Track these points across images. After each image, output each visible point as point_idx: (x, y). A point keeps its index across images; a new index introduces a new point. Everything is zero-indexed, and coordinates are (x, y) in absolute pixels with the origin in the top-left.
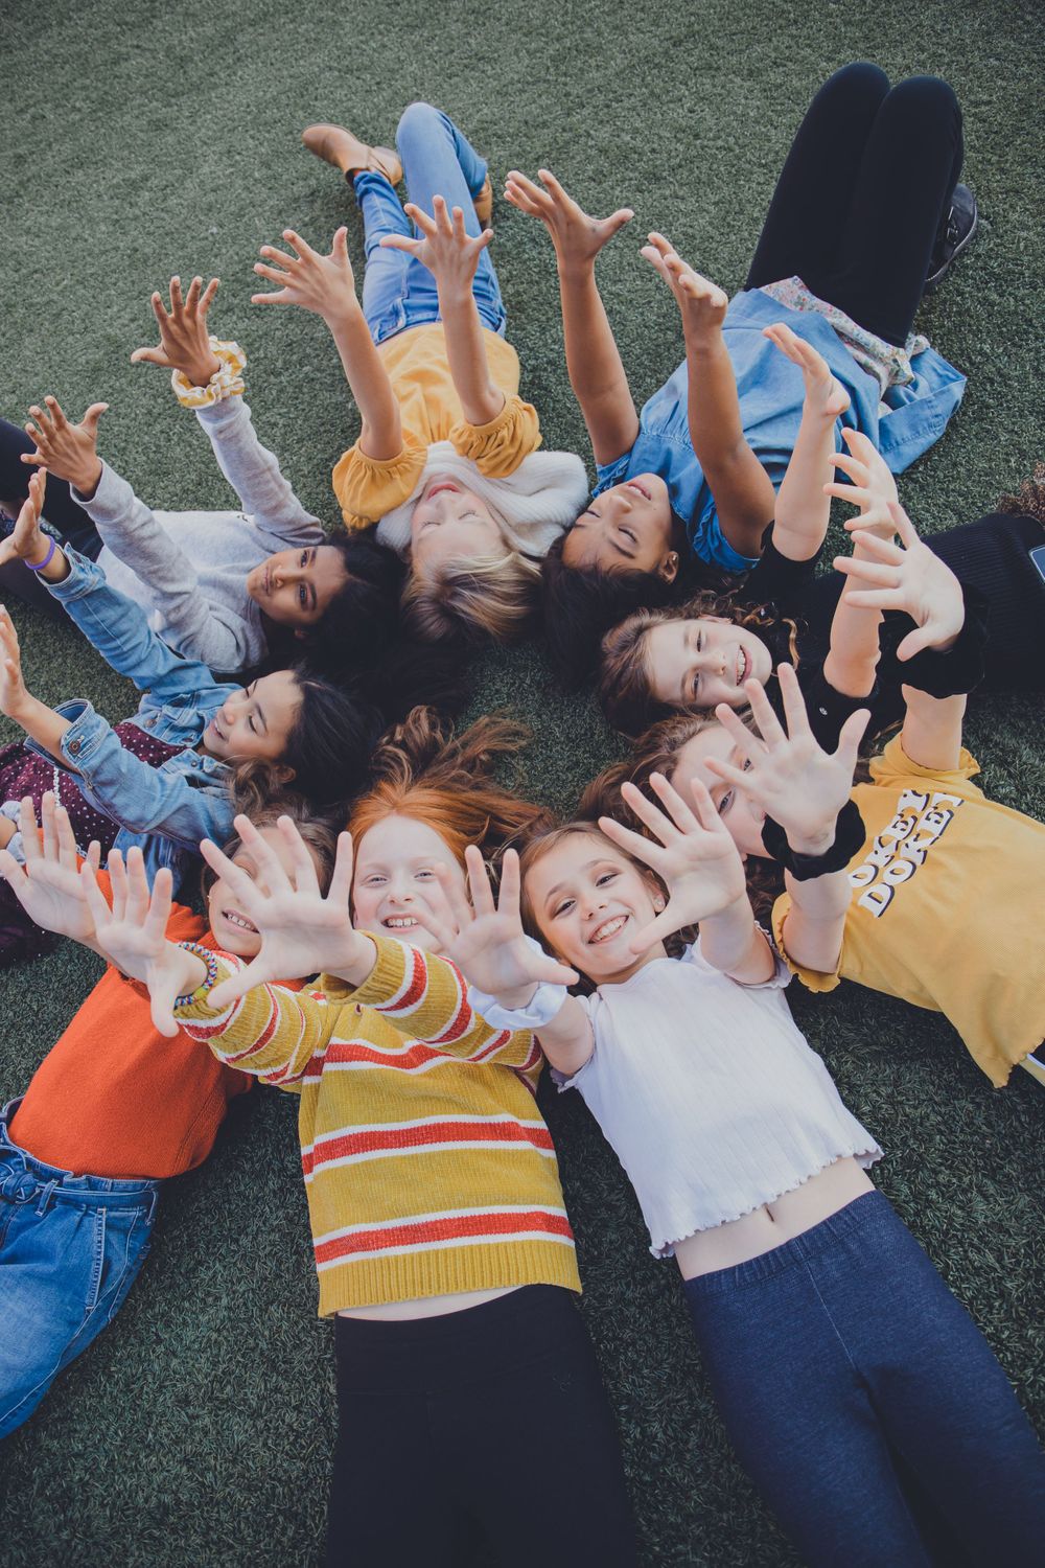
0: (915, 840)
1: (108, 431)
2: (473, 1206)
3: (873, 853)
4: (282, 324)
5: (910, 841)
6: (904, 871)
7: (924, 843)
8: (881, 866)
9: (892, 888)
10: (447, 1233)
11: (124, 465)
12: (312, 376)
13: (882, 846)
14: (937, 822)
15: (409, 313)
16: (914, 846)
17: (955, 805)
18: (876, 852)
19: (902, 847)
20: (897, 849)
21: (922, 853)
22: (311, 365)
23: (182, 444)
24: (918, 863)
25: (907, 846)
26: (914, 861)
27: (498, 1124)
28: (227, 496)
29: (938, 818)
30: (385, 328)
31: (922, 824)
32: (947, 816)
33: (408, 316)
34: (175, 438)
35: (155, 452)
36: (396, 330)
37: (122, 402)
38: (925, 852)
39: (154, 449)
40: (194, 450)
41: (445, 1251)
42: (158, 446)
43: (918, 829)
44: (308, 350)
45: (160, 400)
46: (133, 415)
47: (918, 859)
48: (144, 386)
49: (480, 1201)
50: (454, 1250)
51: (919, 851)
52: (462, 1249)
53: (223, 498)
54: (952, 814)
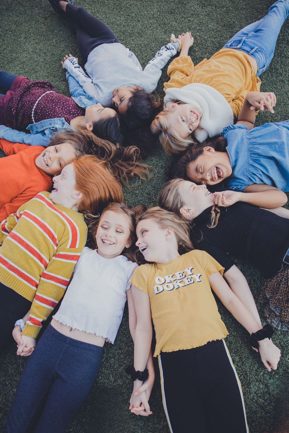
0: (180, 282)
1: (140, 12)
2: (21, 269)
3: (168, 276)
4: (205, 15)
5: (179, 281)
6: (170, 288)
7: (181, 285)
8: (166, 282)
9: (164, 289)
10: (11, 269)
11: (135, 25)
12: (197, 37)
13: (172, 277)
14: (189, 281)
15: (244, 44)
16: (178, 284)
17: (197, 281)
18: (169, 277)
19: (176, 281)
20: (174, 281)
21: (178, 287)
22: (200, 33)
23: (152, 31)
24: (175, 288)
25: (177, 282)
26: (175, 287)
27: (41, 257)
28: (148, 55)
29: (190, 280)
30: (233, 44)
31: (185, 280)
32: (192, 282)
33: (242, 45)
34: (152, 28)
35: (144, 28)
36: (236, 47)
37: (151, 6)
38: (179, 287)
39: (145, 27)
40: (153, 35)
41: (8, 272)
42: (146, 27)
43: (183, 280)
44: (203, 28)
45: (159, 13)
46: (149, 12)
47: (176, 287)
48: (159, 6)
49: (24, 269)
50: (10, 274)
51: (178, 286)
52: (12, 275)
53: (146, 55)
54: (194, 282)
